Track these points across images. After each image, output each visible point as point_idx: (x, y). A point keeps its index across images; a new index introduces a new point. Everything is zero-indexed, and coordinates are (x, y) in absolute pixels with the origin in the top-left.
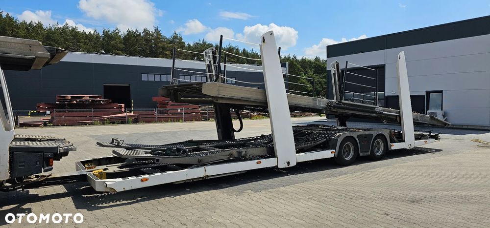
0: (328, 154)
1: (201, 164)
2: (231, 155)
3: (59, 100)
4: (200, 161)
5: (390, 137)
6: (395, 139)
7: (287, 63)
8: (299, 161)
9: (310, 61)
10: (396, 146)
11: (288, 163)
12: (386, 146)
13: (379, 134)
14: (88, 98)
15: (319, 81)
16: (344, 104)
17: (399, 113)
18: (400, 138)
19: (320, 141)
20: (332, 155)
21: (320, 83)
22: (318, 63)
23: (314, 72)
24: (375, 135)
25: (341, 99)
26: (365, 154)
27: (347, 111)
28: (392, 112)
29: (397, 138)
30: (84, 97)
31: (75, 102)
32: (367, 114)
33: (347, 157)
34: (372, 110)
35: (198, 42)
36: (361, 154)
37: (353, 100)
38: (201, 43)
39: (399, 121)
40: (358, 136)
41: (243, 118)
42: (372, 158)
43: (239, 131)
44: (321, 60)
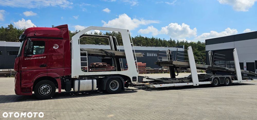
0: (209, 83)
1: (172, 83)
2: (180, 81)
3: (91, 65)
4: (172, 82)
5: (232, 78)
6: (234, 79)
7: (184, 46)
8: (200, 84)
9: (195, 44)
10: (234, 82)
11: (196, 84)
12: (230, 82)
13: (227, 77)
14: (102, 64)
15: (200, 54)
16: (214, 67)
17: (235, 70)
18: (236, 79)
19: (206, 78)
20: (210, 83)
21: (201, 55)
22: (200, 45)
23: (198, 50)
24: (226, 77)
25: (213, 65)
26: (222, 83)
27: (215, 69)
28: (232, 70)
29: (235, 79)
30: (100, 64)
31: (97, 66)
32: (222, 70)
33: (216, 84)
34: (225, 69)
35: (137, 36)
36: (221, 83)
37: (217, 66)
38: (139, 36)
39: (235, 73)
40: (219, 77)
41: (179, 73)
42: (225, 85)
43: (177, 75)
44: (201, 42)
